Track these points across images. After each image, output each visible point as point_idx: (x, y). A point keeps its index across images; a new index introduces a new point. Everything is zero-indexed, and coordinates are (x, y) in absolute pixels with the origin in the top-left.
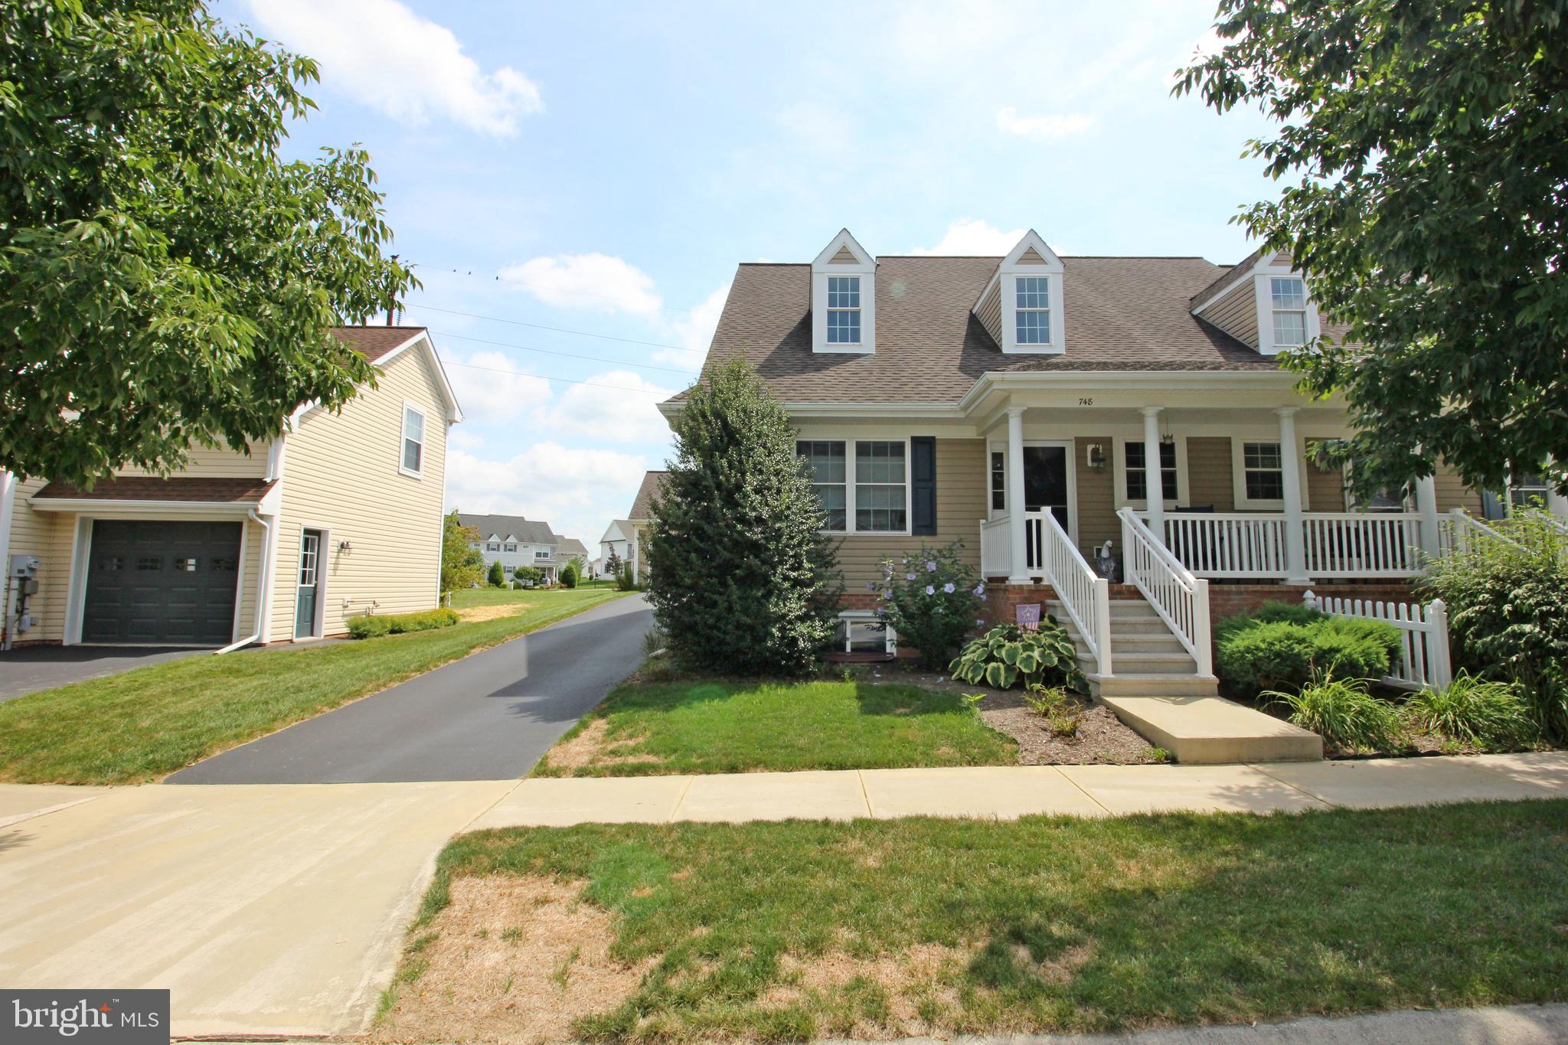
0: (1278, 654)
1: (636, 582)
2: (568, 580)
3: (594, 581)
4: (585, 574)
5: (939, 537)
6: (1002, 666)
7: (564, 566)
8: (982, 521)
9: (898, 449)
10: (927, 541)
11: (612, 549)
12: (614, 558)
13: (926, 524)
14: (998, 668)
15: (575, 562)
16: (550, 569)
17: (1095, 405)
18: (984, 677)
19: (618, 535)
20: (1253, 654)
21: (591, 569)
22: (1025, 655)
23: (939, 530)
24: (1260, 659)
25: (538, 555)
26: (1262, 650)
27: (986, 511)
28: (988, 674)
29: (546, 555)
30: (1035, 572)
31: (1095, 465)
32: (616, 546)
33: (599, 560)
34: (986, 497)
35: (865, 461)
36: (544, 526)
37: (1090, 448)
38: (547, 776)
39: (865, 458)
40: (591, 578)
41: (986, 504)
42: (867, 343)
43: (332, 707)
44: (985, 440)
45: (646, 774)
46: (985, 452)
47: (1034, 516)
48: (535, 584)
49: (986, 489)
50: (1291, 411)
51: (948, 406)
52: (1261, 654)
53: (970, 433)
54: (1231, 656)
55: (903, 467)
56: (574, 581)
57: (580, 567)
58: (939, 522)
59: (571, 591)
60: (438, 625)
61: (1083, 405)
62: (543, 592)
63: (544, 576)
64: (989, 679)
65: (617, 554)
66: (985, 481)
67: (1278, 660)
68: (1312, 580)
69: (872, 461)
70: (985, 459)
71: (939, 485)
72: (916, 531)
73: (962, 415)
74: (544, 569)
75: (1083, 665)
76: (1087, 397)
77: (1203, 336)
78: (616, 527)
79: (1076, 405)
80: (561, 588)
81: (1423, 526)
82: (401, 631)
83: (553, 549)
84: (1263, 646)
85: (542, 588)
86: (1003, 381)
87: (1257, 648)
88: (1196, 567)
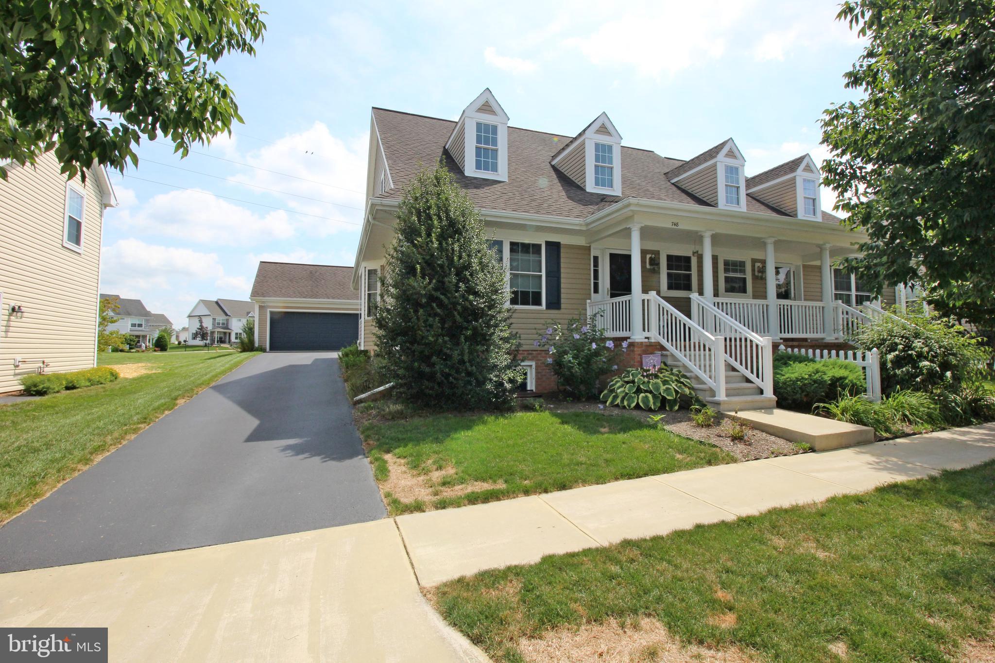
0: (815, 381)
1: (257, 345)
2: (161, 345)
3: (183, 346)
4: (174, 341)
5: (562, 311)
6: (650, 396)
7: (156, 335)
8: (588, 301)
9: (537, 248)
10: (554, 312)
11: (201, 321)
12: (201, 328)
13: (554, 303)
14: (646, 397)
15: (165, 331)
16: (144, 337)
17: (680, 227)
18: (638, 404)
19: (204, 311)
20: (802, 382)
21: (177, 337)
22: (664, 387)
23: (563, 306)
24: (805, 385)
25: (133, 325)
26: (806, 379)
27: (590, 294)
28: (640, 401)
29: (140, 325)
30: (646, 334)
31: (652, 267)
32: (204, 319)
33: (184, 329)
34: (590, 285)
35: (515, 256)
36: (138, 303)
37: (648, 256)
38: (412, 512)
39: (514, 254)
40: (179, 343)
41: (590, 290)
42: (502, 173)
43: (86, 464)
44: (590, 247)
45: (498, 499)
46: (590, 255)
47: (646, 297)
48: (130, 348)
49: (590, 280)
50: (773, 240)
51: (577, 221)
52: (806, 382)
53: (581, 241)
54: (784, 383)
55: (540, 262)
56: (166, 345)
57: (170, 335)
58: (562, 301)
59: (164, 353)
60: (103, 381)
61: (674, 227)
62: (137, 354)
63: (139, 342)
64: (641, 404)
65: (205, 325)
66: (590, 274)
67: (816, 385)
68: (781, 339)
69: (520, 256)
70: (590, 259)
71: (562, 275)
72: (549, 307)
73: (584, 228)
74: (138, 337)
75: (699, 392)
76: (675, 221)
77: (683, 194)
78: (202, 305)
79: (669, 225)
80: (155, 351)
81: (825, 310)
82: (74, 388)
83: (147, 321)
84: (807, 376)
85: (138, 351)
86: (638, 205)
87: (803, 378)
88: (761, 332)
